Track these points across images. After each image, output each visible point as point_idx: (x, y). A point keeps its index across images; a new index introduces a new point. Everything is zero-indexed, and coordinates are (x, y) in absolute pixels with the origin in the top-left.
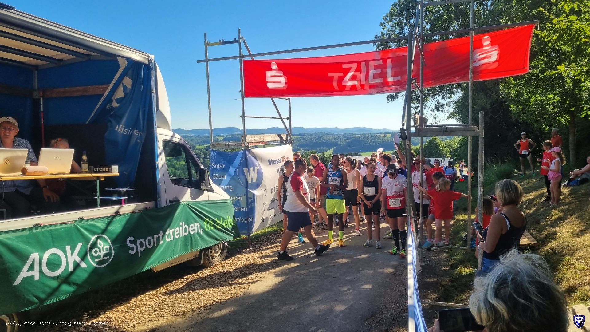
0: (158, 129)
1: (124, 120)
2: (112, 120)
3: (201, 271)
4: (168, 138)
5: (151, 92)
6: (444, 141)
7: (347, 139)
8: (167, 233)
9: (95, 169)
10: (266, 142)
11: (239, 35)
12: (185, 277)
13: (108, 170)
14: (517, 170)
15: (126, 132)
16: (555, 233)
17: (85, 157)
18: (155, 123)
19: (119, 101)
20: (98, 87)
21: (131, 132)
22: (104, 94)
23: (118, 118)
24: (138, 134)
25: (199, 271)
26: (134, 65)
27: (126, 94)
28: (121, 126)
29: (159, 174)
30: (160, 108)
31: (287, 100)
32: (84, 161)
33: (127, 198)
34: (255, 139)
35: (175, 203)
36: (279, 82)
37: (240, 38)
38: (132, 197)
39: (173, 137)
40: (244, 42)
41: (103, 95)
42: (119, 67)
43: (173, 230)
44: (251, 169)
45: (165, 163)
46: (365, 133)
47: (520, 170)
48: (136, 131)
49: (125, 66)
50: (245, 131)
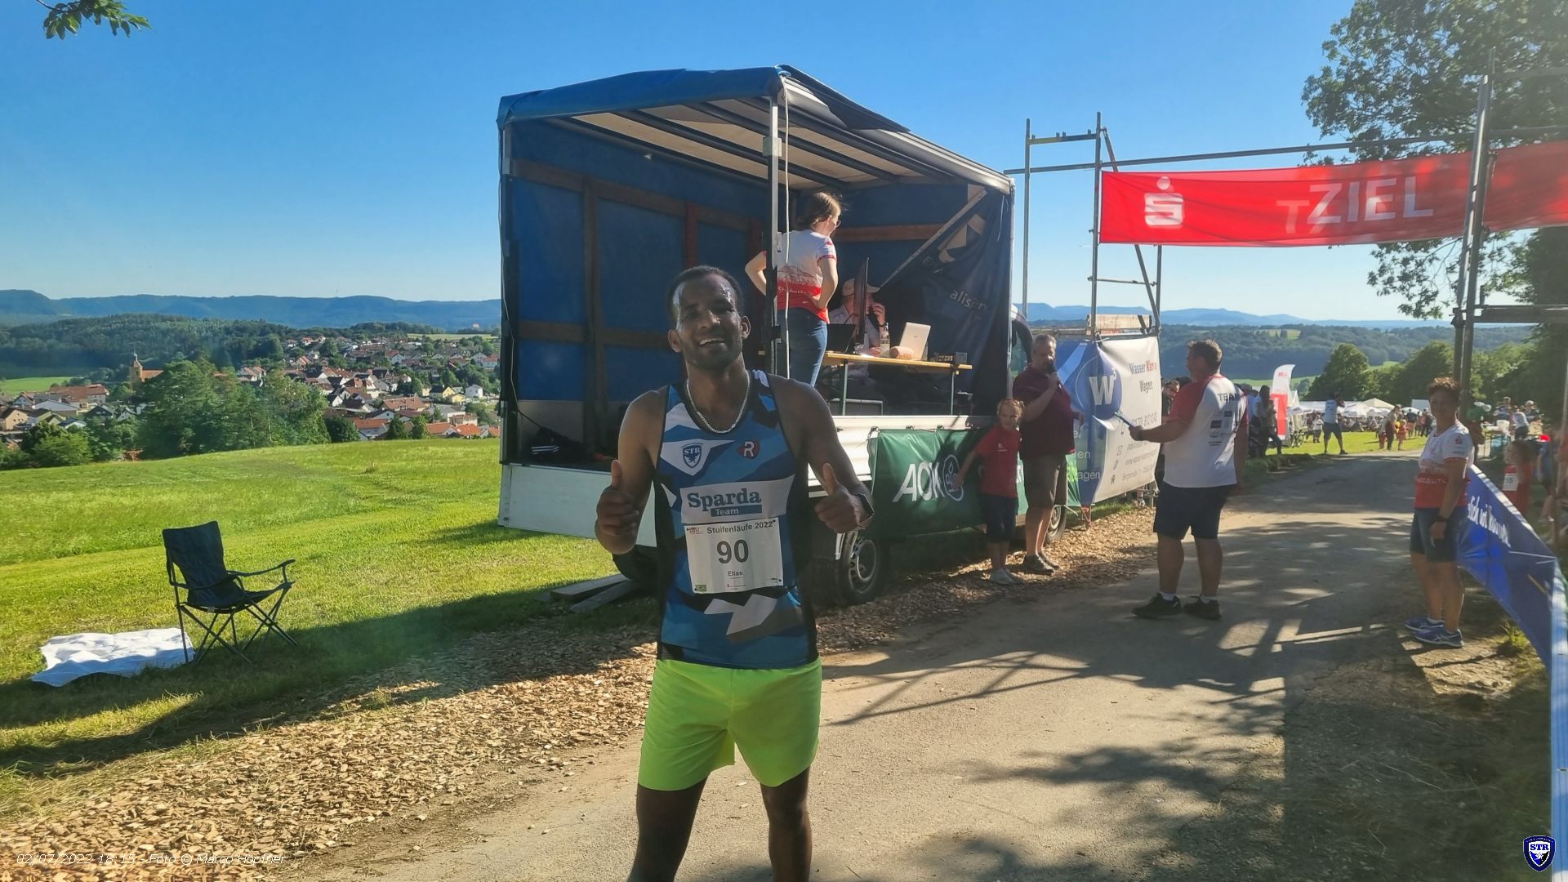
1: (968, 284)
10: (1123, 330)
11: (1099, 125)
13: (952, 360)
15: (968, 304)
19: (954, 252)
21: (975, 304)
22: (927, 240)
27: (969, 243)
34: (1109, 323)
36: (1170, 214)
37: (1099, 129)
40: (1107, 139)
42: (966, 200)
44: (1104, 378)
46: (1223, 323)
49: (978, 198)
50: (1094, 309)
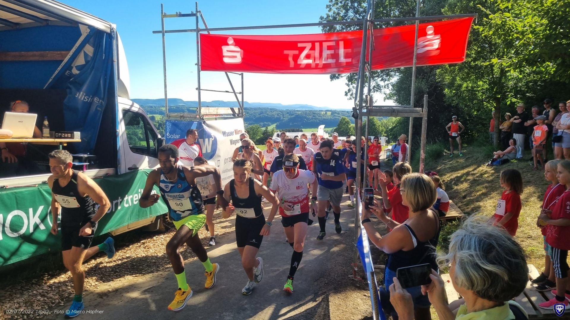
0: (119, 98)
1: (85, 88)
2: (71, 86)
3: (157, 236)
4: (128, 107)
5: (112, 61)
6: (380, 120)
7: (289, 115)
8: (125, 199)
9: (57, 135)
10: (220, 115)
11: (197, 9)
12: (141, 242)
13: (70, 136)
14: (446, 150)
15: (87, 100)
16: (479, 207)
17: (46, 123)
18: (116, 92)
19: (79, 68)
20: (56, 53)
21: (91, 100)
22: (64, 60)
23: (79, 85)
24: (99, 102)
25: (154, 236)
26: (96, 34)
27: (87, 62)
28: (82, 93)
29: (119, 141)
30: (121, 77)
31: (240, 75)
32: (45, 126)
33: (89, 164)
34: (210, 111)
35: (134, 170)
36: (235, 57)
37: (197, 11)
38: (93, 163)
39: (132, 106)
40: (201, 16)
41: (62, 61)
42: (80, 35)
43: (131, 196)
44: (207, 140)
45: (124, 132)
46: (307, 109)
47: (449, 150)
48: (97, 99)
49: (87, 34)
50: (200, 104)
